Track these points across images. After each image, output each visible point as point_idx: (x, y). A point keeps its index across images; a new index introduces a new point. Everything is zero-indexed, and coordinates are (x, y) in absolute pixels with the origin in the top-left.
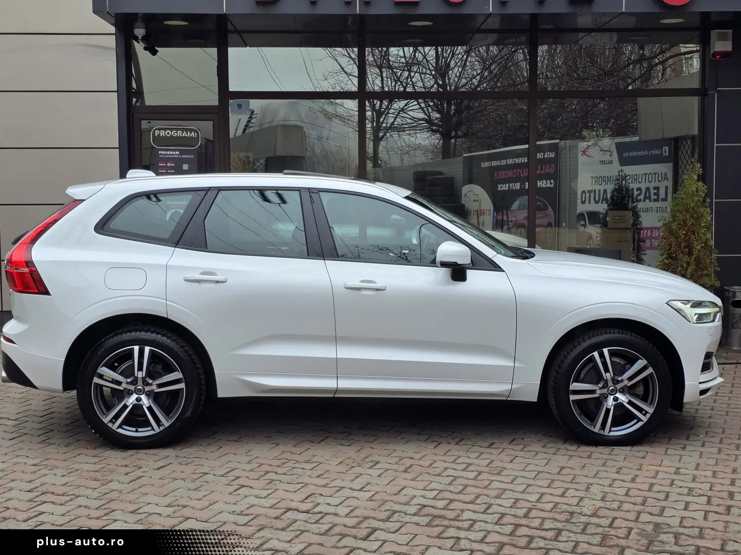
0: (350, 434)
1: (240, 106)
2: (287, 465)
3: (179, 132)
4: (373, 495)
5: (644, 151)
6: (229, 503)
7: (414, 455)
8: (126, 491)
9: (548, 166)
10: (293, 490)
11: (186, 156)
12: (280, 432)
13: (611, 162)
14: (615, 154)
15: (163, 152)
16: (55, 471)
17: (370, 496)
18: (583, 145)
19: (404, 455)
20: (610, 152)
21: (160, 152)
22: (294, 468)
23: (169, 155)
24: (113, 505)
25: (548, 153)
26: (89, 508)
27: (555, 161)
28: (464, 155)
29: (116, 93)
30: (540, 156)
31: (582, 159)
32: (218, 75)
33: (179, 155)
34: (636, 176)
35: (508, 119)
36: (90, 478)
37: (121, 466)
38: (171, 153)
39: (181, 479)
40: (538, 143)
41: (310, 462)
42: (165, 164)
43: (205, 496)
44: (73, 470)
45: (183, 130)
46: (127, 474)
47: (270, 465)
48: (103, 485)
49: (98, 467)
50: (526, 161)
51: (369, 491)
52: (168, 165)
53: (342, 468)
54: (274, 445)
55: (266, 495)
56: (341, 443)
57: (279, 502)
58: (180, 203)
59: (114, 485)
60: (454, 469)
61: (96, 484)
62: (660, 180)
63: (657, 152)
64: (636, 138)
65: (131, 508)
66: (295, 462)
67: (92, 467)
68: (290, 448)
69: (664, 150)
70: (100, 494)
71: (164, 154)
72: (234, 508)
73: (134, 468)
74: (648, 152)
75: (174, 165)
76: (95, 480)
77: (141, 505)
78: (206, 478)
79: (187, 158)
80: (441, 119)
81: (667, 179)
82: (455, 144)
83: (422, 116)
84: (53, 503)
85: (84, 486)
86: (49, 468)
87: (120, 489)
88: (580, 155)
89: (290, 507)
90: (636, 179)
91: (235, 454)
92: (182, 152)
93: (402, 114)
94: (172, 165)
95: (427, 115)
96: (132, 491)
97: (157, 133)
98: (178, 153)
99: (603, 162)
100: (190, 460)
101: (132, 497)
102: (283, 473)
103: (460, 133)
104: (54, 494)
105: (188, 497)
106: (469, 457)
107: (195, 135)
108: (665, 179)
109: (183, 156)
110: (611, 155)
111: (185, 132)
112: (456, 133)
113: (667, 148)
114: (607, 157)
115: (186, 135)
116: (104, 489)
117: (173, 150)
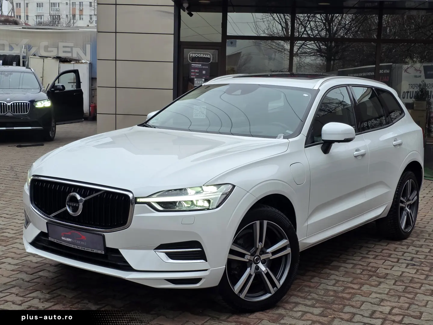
1: (232, 43)
3: (201, 55)
9: (385, 77)
11: (205, 67)
13: (420, 77)
14: (423, 72)
15: (193, 65)
18: (405, 66)
20: (420, 71)
21: (192, 65)
25: (386, 70)
27: (389, 75)
28: (339, 70)
29: (173, 35)
30: (381, 71)
31: (404, 74)
32: (222, 27)
33: (201, 66)
35: (364, 49)
38: (198, 65)
40: (380, 64)
42: (194, 71)
45: (203, 54)
50: (373, 74)
52: (196, 71)
71: (194, 66)
75: (198, 71)
79: (205, 68)
80: (326, 50)
82: (334, 64)
83: (316, 48)
88: (403, 71)
92: (203, 65)
93: (304, 46)
95: (318, 48)
97: (191, 55)
98: (201, 65)
99: (416, 76)
103: (336, 58)
107: (209, 57)
109: (203, 67)
110: (420, 73)
111: (204, 55)
112: (335, 57)
114: (418, 74)
117: (198, 64)
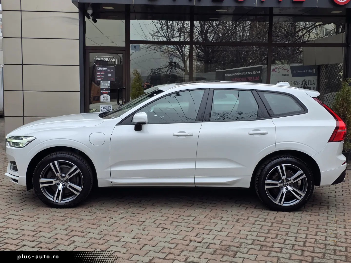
0: (203, 203)
1: (135, 47)
2: (180, 218)
3: (107, 59)
4: (228, 234)
5: (304, 70)
6: (161, 237)
7: (238, 214)
8: (110, 230)
10: (189, 231)
11: (110, 70)
12: (171, 201)
13: (288, 75)
14: (290, 71)
15: (99, 68)
16: (73, 220)
17: (227, 234)
18: (273, 67)
19: (233, 213)
20: (288, 70)
21: (98, 68)
22: (185, 219)
23: (102, 69)
24: (107, 237)
26: (96, 239)
27: (260, 75)
28: (216, 71)
29: (79, 40)
30: (254, 73)
32: (126, 32)
33: (107, 69)
34: (299, 82)
36: (91, 223)
37: (103, 217)
39: (134, 224)
41: (191, 216)
42: (100, 74)
43: (149, 233)
44: (82, 219)
45: (109, 58)
46: (107, 221)
47: (173, 218)
48: (98, 227)
49: (92, 218)
51: (225, 232)
52: (102, 74)
53: (206, 220)
54: (170, 208)
55: (177, 233)
56: (201, 207)
57: (185, 237)
58: (107, 91)
59: (103, 227)
60: (259, 221)
61: (95, 227)
62: (311, 84)
63: (310, 71)
64: (301, 64)
65: (117, 239)
66: (184, 216)
67: (89, 218)
68: (178, 209)
69: (313, 70)
70: (99, 232)
71: (100, 69)
72: (165, 240)
73: (110, 218)
74: (306, 71)
75: (104, 74)
76: (94, 224)
77: (121, 237)
78: (145, 224)
80: (205, 55)
81: (314, 83)
84: (78, 236)
85: (90, 227)
86: (70, 218)
87: (107, 229)
89: (191, 239)
90: (300, 83)
91: (154, 212)
94: (103, 74)
95: (197, 53)
96: (113, 230)
97: (97, 59)
99: (284, 75)
100: (134, 215)
101: (115, 233)
102: (180, 222)
104: (77, 231)
105: (141, 234)
106: (264, 215)
107: (114, 60)
108: (313, 83)
109: (109, 70)
110: (288, 72)
113: (314, 69)
114: (286, 73)
115: (110, 60)
116: (100, 229)
117: (104, 67)
